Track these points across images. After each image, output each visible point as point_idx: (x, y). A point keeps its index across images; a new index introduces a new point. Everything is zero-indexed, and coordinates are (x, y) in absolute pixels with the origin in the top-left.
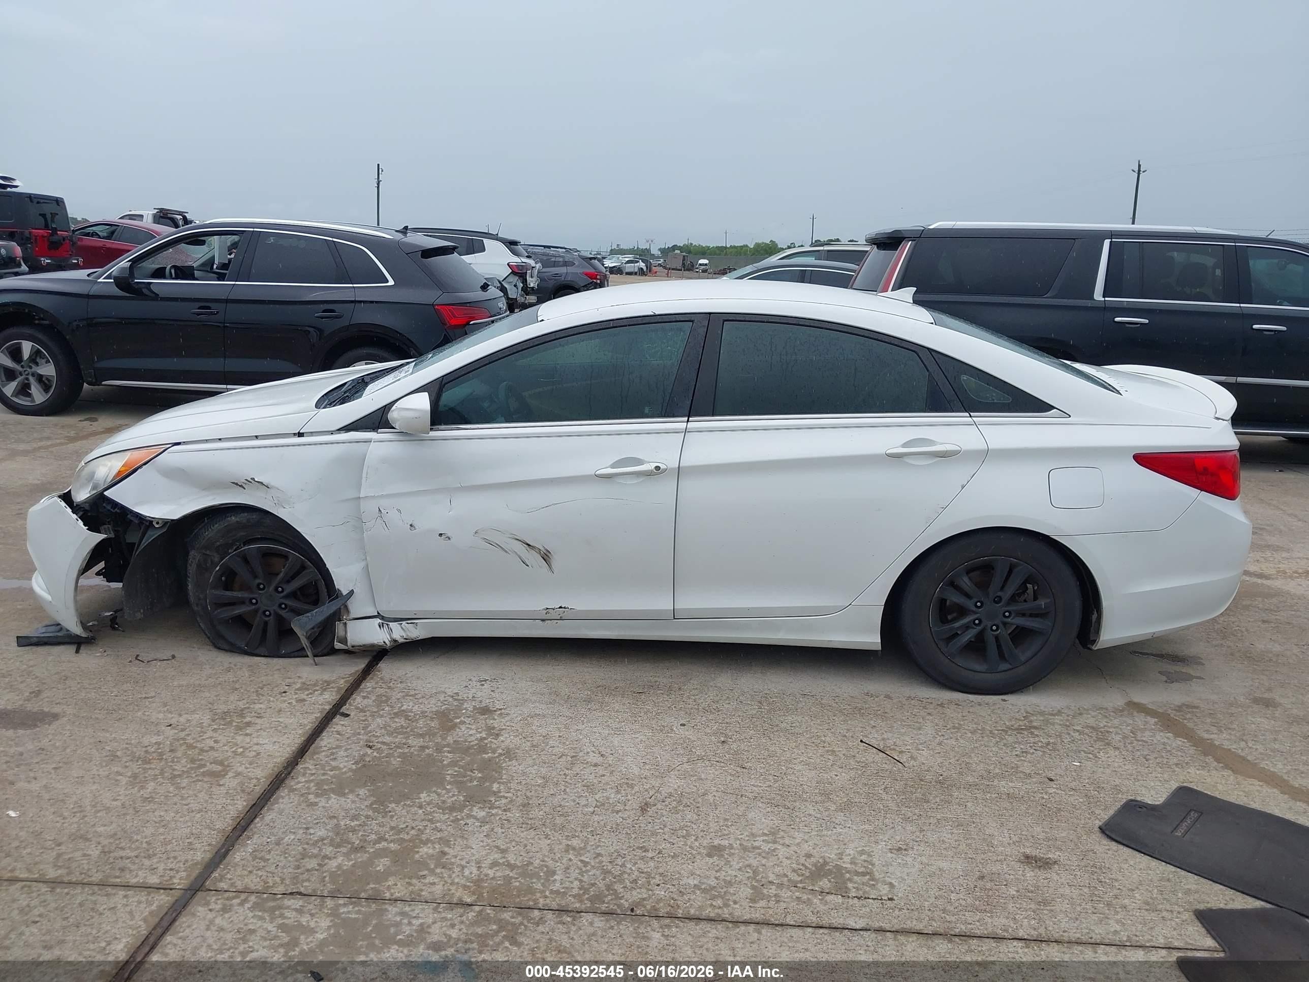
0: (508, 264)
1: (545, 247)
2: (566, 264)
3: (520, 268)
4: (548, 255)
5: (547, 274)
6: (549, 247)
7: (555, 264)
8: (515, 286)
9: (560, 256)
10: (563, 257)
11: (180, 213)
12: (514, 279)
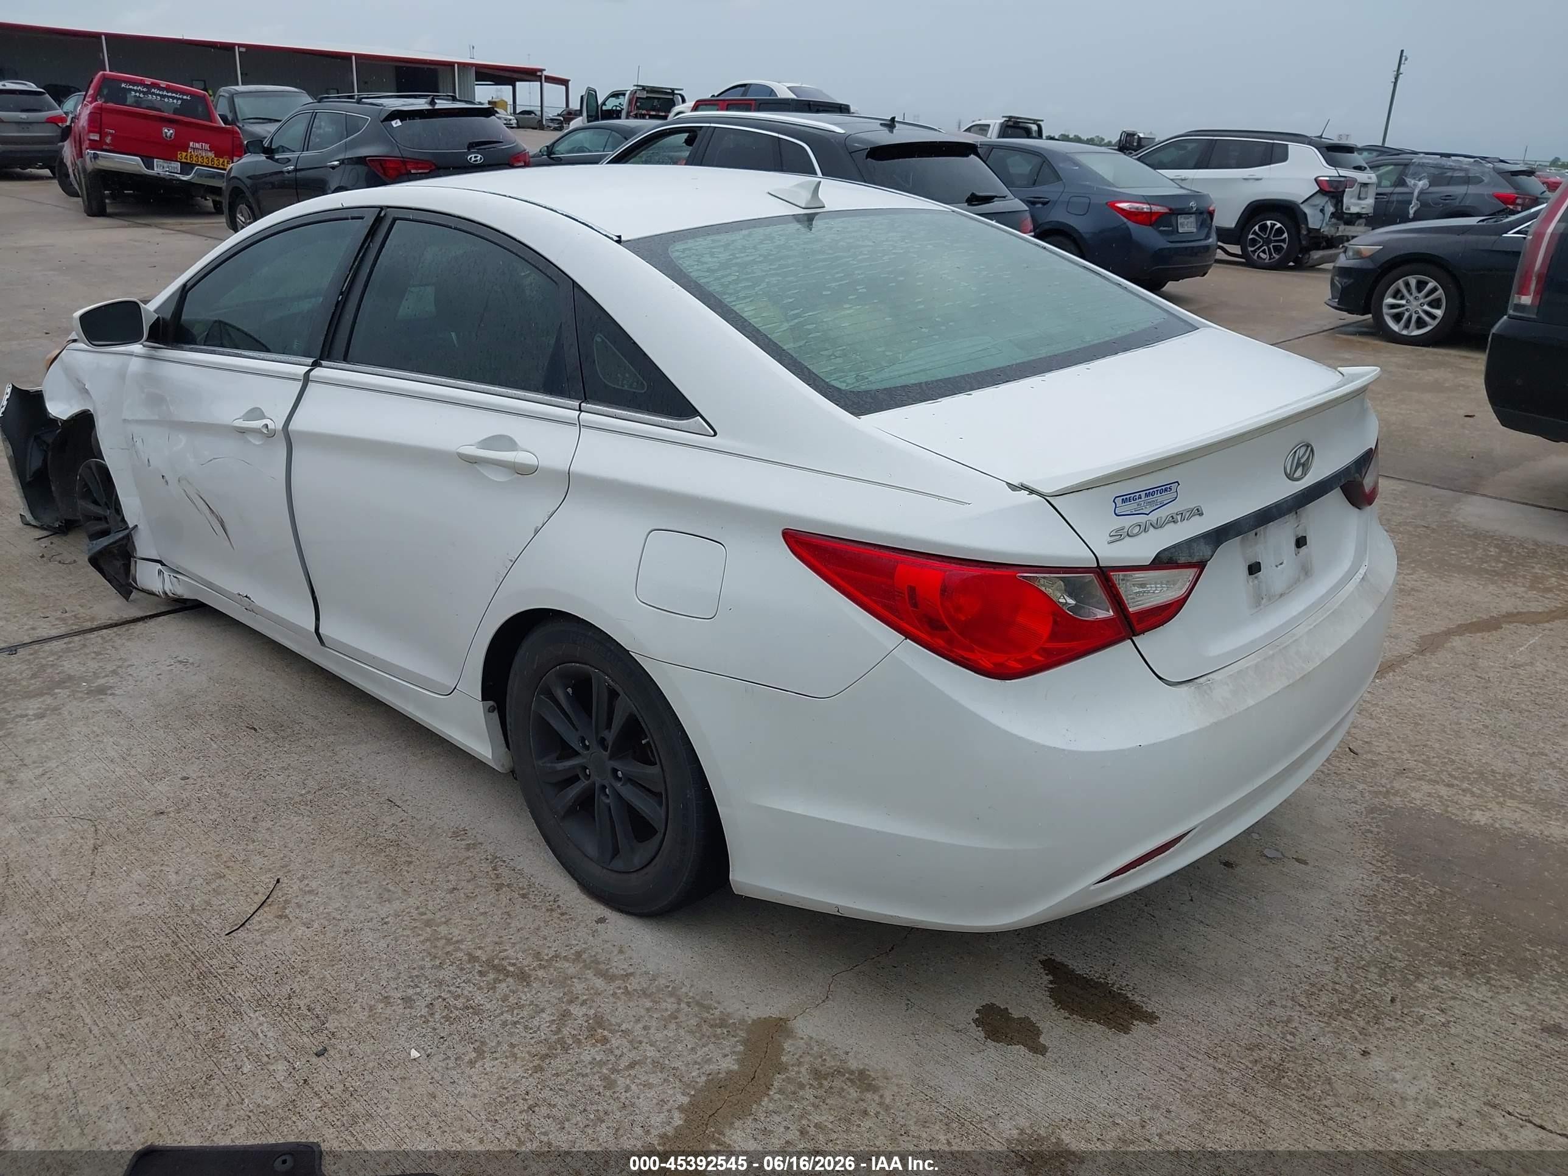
0: (1316, 180)
1: (1442, 155)
2: (1467, 180)
3: (1335, 184)
4: (1442, 167)
5: (1433, 196)
6: (1448, 156)
7: (1451, 181)
8: (1322, 211)
9: (1461, 170)
10: (1466, 170)
11: (1035, 122)
12: (1321, 201)
